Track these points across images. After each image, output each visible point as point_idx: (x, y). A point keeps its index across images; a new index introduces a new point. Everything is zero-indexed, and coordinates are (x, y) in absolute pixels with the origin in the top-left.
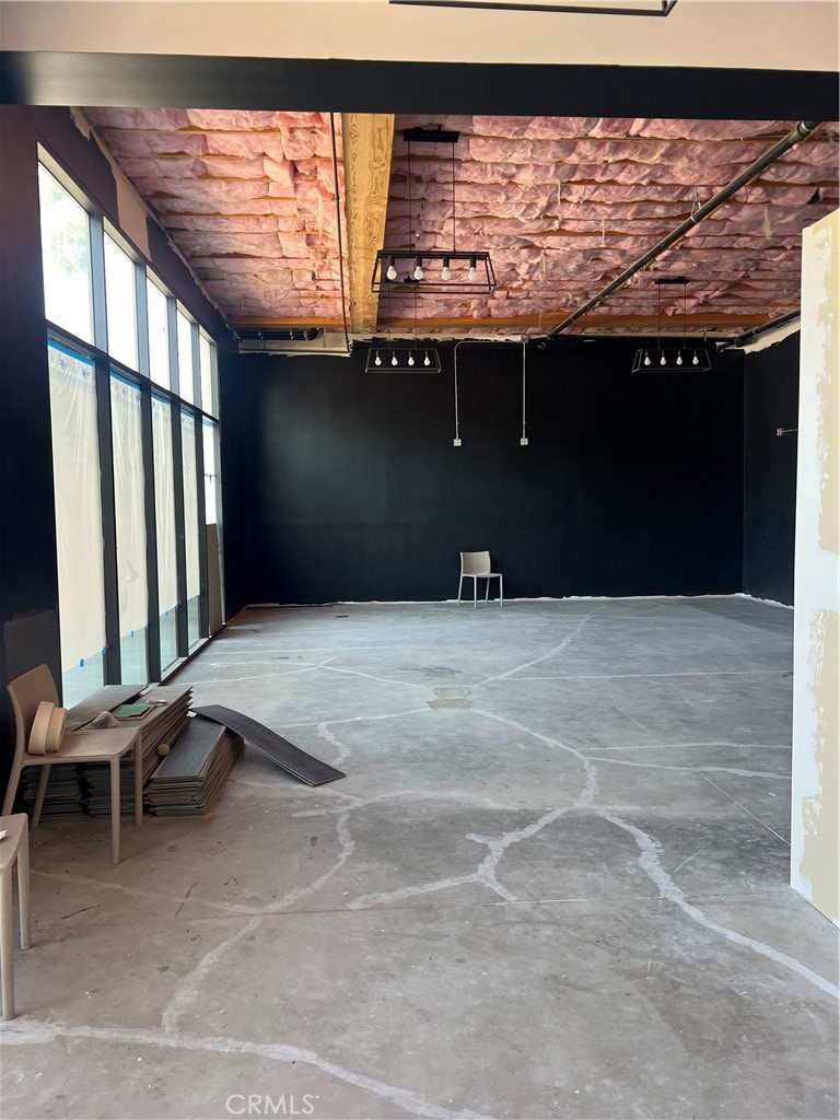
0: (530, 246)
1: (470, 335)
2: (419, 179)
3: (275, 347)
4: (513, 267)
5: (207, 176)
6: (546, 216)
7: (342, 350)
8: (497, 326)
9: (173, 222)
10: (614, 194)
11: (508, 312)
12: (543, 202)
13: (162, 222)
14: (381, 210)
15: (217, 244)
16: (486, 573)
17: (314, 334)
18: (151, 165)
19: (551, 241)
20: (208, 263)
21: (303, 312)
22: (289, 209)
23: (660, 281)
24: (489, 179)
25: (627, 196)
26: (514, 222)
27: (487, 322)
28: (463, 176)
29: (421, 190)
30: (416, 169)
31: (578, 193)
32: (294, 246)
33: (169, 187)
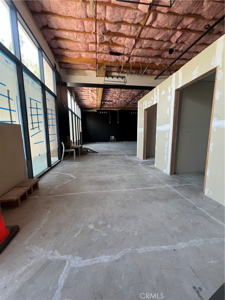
0: (118, 99)
1: (111, 109)
2: (105, 92)
3: (87, 111)
4: (116, 102)
5: (82, 91)
6: (119, 96)
7: (96, 111)
8: (115, 108)
9: (77, 96)
10: (126, 94)
11: (116, 107)
12: (119, 95)
13: (76, 96)
14: (101, 95)
15: (82, 98)
16: (114, 139)
17: (92, 109)
18: (76, 90)
19: (120, 99)
20: (80, 100)
21: (91, 106)
22: (91, 95)
23: (133, 103)
24: (113, 92)
25: (128, 94)
26: (116, 97)
27: (113, 108)
28: (110, 92)
29: (106, 93)
30: (105, 91)
31: (123, 94)
32: (91, 99)
33: (78, 92)
